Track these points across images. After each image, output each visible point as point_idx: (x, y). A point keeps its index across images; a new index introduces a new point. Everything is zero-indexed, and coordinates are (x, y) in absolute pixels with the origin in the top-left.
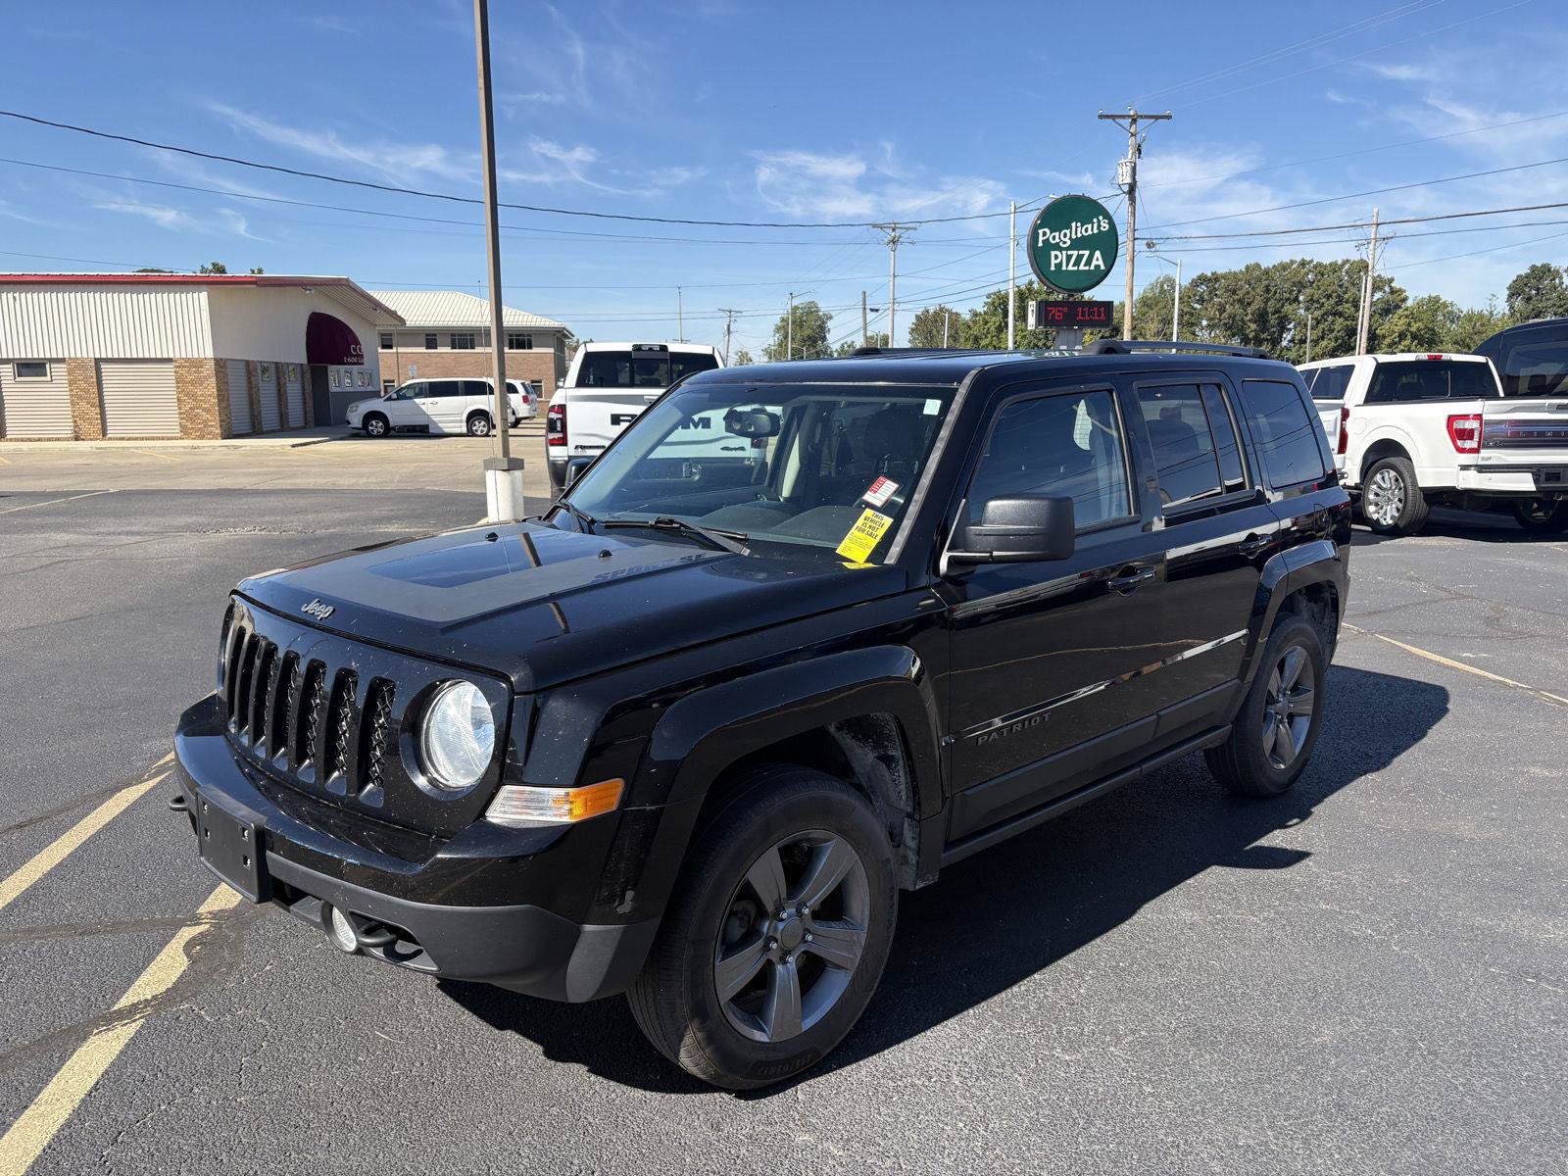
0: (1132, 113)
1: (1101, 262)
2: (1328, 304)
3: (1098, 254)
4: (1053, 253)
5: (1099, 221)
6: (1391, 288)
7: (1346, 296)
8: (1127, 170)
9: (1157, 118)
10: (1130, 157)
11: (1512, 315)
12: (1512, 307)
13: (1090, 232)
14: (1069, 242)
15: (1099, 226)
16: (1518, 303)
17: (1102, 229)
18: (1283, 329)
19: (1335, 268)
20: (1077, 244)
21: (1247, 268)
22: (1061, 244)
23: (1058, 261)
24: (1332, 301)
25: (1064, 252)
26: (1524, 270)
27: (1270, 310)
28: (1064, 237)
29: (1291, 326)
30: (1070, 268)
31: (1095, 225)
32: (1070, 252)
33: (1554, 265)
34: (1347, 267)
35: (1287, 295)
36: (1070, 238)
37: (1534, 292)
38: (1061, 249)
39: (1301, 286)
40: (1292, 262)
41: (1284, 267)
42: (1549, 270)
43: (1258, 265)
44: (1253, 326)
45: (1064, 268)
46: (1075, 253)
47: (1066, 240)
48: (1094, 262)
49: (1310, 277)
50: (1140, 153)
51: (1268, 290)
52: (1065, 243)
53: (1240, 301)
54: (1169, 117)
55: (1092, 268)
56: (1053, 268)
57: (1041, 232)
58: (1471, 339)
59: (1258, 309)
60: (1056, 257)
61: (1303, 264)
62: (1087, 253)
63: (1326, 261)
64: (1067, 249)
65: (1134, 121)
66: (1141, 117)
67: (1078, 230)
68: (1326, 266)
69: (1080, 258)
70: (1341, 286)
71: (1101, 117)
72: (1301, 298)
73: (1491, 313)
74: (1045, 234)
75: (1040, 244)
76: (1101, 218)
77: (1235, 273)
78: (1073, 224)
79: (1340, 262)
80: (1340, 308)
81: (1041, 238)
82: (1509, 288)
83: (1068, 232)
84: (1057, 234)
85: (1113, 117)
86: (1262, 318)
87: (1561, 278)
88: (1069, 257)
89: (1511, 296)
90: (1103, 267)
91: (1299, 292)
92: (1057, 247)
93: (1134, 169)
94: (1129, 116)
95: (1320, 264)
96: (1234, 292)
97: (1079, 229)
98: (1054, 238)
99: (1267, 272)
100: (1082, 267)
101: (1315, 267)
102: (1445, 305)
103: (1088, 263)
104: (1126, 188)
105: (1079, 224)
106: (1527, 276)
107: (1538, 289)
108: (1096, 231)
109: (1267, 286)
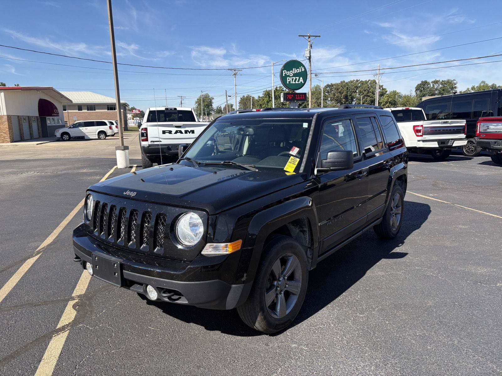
0: (308, 35)
1: (302, 81)
2: (365, 93)
3: (301, 78)
4: (288, 78)
5: (301, 68)
6: (383, 88)
7: (370, 90)
8: (308, 52)
9: (316, 36)
10: (309, 48)
11: (417, 96)
12: (417, 94)
13: (299, 71)
14: (292, 75)
15: (301, 69)
16: (418, 92)
17: (302, 70)
18: (352, 100)
19: (366, 82)
20: (295, 75)
21: (341, 82)
22: (290, 75)
23: (289, 81)
24: (366, 92)
25: (291, 78)
26: (420, 82)
27: (348, 95)
28: (291, 73)
29: (355, 100)
30: (293, 83)
31: (300, 69)
32: (293, 78)
33: (428, 81)
34: (370, 82)
35: (353, 90)
36: (293, 73)
37: (422, 89)
38: (290, 77)
39: (357, 87)
40: (354, 80)
41: (352, 82)
42: (427, 82)
43: (344, 81)
44: (344, 100)
45: (291, 83)
46: (294, 78)
47: (292, 74)
48: (300, 81)
49: (359, 85)
50: (311, 47)
51: (347, 89)
52: (291, 75)
53: (340, 92)
54: (320, 36)
55: (300, 82)
56: (288, 83)
57: (284, 71)
58: (406, 103)
59: (345, 95)
60: (289, 79)
61: (357, 81)
62: (298, 78)
63: (364, 80)
64: (292, 77)
65: (309, 37)
66: (311, 36)
67: (295, 71)
68: (364, 82)
69: (296, 79)
70: (368, 88)
71: (299, 36)
72: (357, 91)
73: (411, 95)
74: (285, 72)
75: (284, 75)
76: (302, 67)
77: (338, 84)
78: (294, 69)
79: (367, 80)
80: (369, 94)
81: (284, 73)
82: (416, 88)
83: (292, 71)
84: (289, 72)
85: (303, 36)
86: (346, 97)
87: (430, 84)
88: (293, 79)
89: (416, 90)
90: (303, 82)
91: (357, 89)
92: (289, 76)
93: (310, 52)
94: (308, 36)
95: (362, 81)
96: (338, 89)
97: (295, 70)
98: (288, 73)
99: (347, 83)
100: (297, 82)
101: (361, 82)
102: (398, 93)
103: (298, 81)
104: (308, 58)
105: (295, 69)
106: (420, 84)
107: (424, 88)
108: (300, 71)
109: (347, 88)
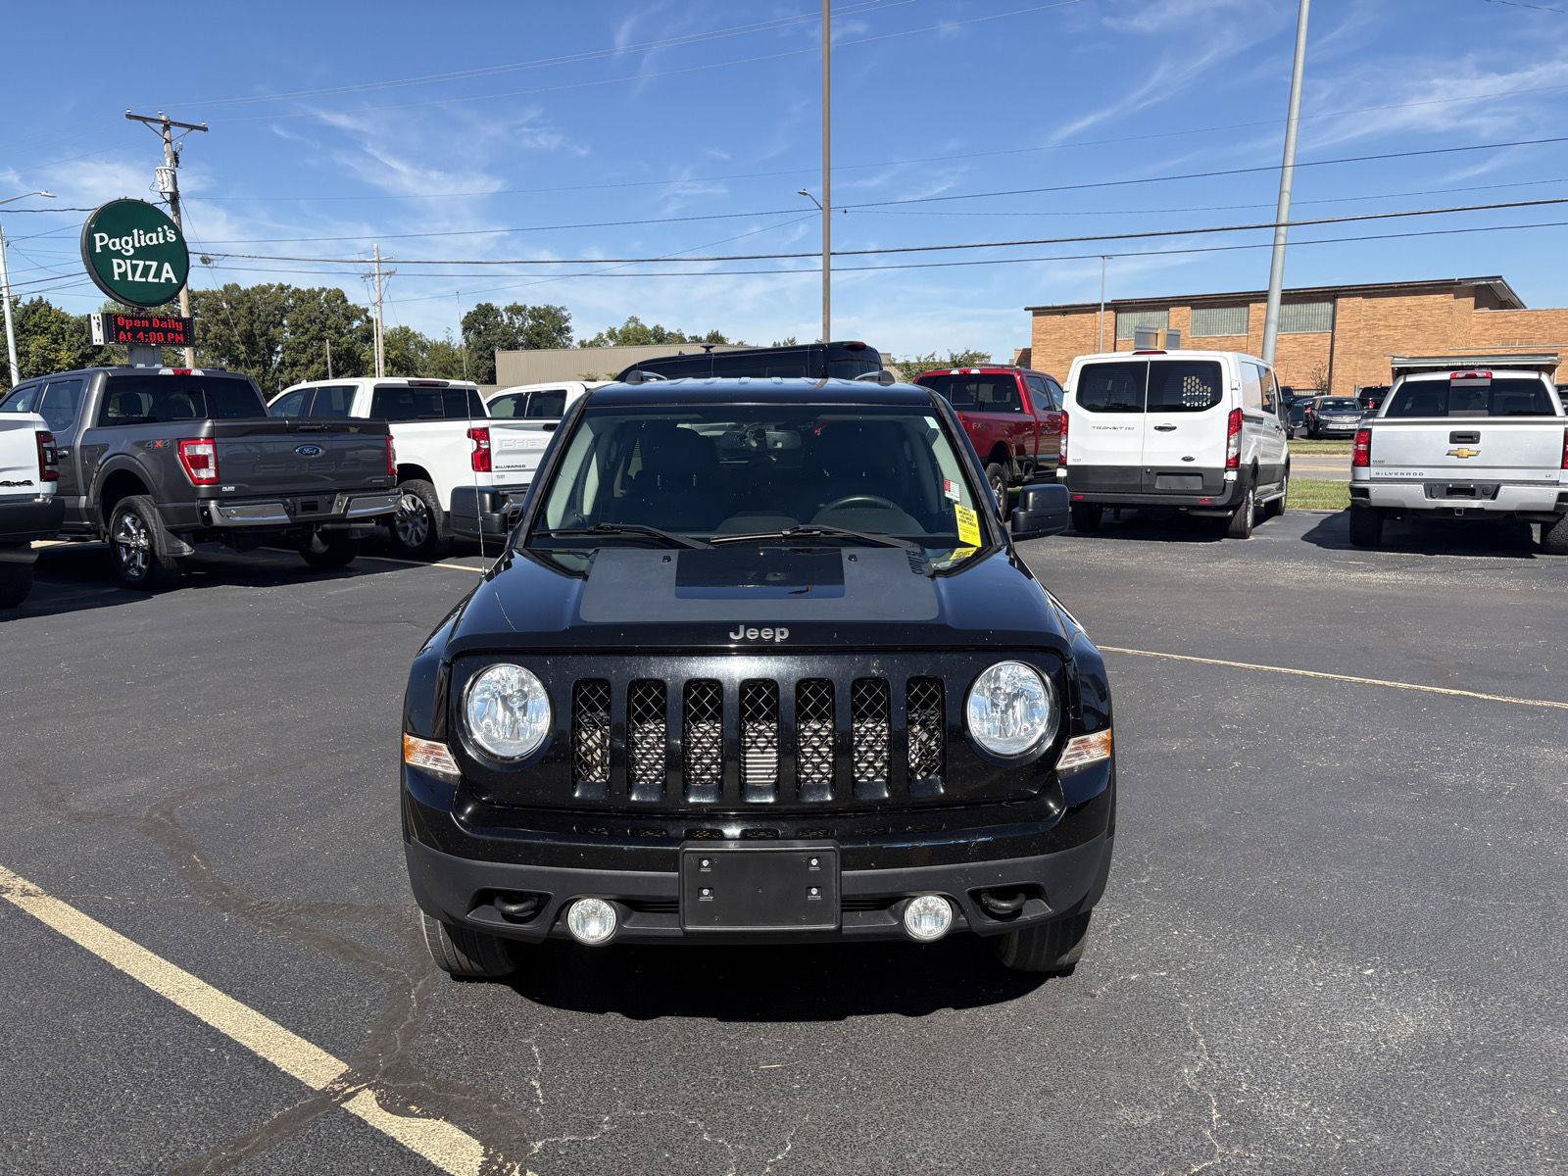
0: (163, 118)
1: (171, 275)
2: (314, 329)
3: (167, 266)
4: (115, 261)
5: (164, 231)
6: (367, 317)
7: (328, 322)
8: (167, 177)
9: (192, 127)
10: (168, 164)
11: (468, 347)
12: (467, 340)
13: (155, 242)
14: (132, 251)
15: (165, 236)
16: (472, 335)
17: (168, 239)
18: (272, 351)
19: (313, 295)
20: (142, 253)
21: (225, 287)
22: (123, 251)
23: (122, 270)
24: (317, 327)
25: (128, 261)
26: (473, 308)
27: (256, 332)
28: (126, 244)
29: (279, 349)
30: (137, 279)
31: (161, 235)
32: (134, 262)
33: (495, 304)
34: (324, 294)
35: (271, 318)
36: (133, 246)
37: (482, 327)
38: (124, 258)
39: (284, 311)
40: (271, 286)
41: (263, 290)
42: (492, 309)
43: (236, 287)
44: (243, 348)
45: (130, 278)
46: (141, 263)
47: (129, 247)
48: (164, 275)
49: (291, 301)
50: (177, 161)
51: (251, 313)
52: (127, 251)
53: (225, 322)
54: (205, 129)
55: (163, 281)
56: (117, 278)
57: (97, 236)
58: (452, 367)
59: (245, 331)
60: (119, 266)
61: (282, 288)
62: (154, 264)
63: (304, 288)
64: (131, 258)
65: (167, 127)
66: (175, 124)
67: (140, 238)
68: (304, 293)
69: (147, 269)
70: (322, 312)
71: (129, 116)
72: (285, 322)
73: (449, 344)
74: (101, 240)
75: (98, 250)
76: (166, 227)
77: (214, 292)
78: (135, 231)
79: (317, 290)
80: (325, 334)
81: (98, 244)
82: (463, 323)
83: (130, 239)
84: (117, 240)
85: (144, 119)
86: (249, 339)
87: (502, 316)
88: (134, 268)
89: (465, 330)
90: (175, 281)
91: (283, 316)
92: (118, 254)
93: (174, 177)
94: (162, 121)
95: (298, 290)
96: (217, 312)
97: (142, 237)
98: (114, 244)
99: (247, 293)
100: (150, 279)
101: (294, 292)
102: (415, 336)
103: (158, 274)
104: (168, 197)
105: (141, 232)
106: (475, 313)
107: (485, 325)
108: (162, 241)
109: (250, 308)
